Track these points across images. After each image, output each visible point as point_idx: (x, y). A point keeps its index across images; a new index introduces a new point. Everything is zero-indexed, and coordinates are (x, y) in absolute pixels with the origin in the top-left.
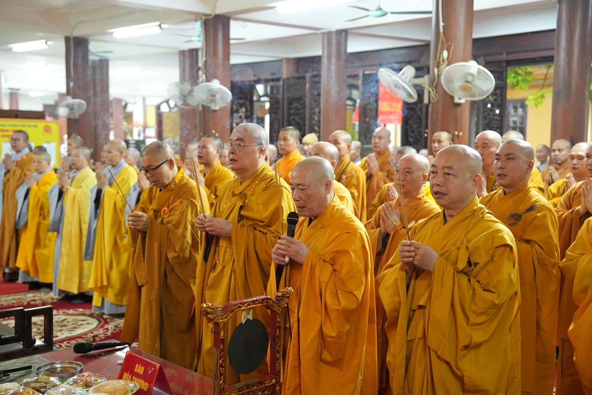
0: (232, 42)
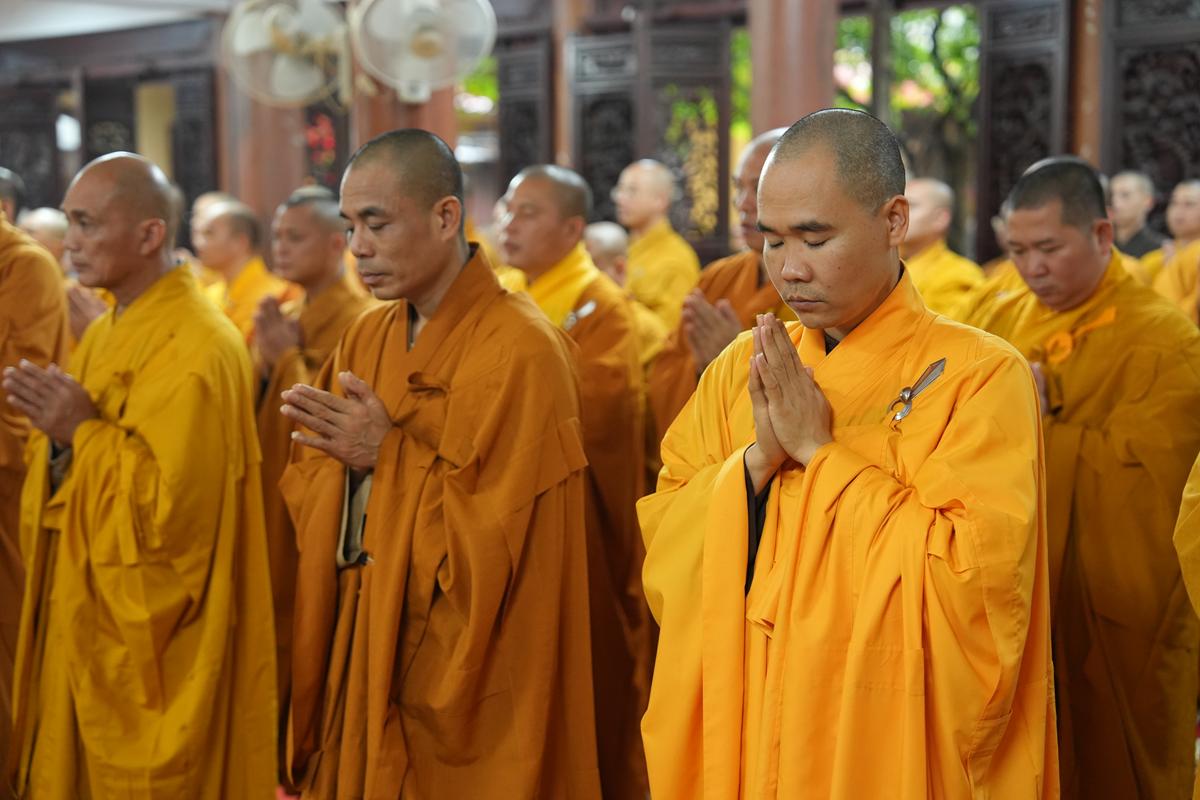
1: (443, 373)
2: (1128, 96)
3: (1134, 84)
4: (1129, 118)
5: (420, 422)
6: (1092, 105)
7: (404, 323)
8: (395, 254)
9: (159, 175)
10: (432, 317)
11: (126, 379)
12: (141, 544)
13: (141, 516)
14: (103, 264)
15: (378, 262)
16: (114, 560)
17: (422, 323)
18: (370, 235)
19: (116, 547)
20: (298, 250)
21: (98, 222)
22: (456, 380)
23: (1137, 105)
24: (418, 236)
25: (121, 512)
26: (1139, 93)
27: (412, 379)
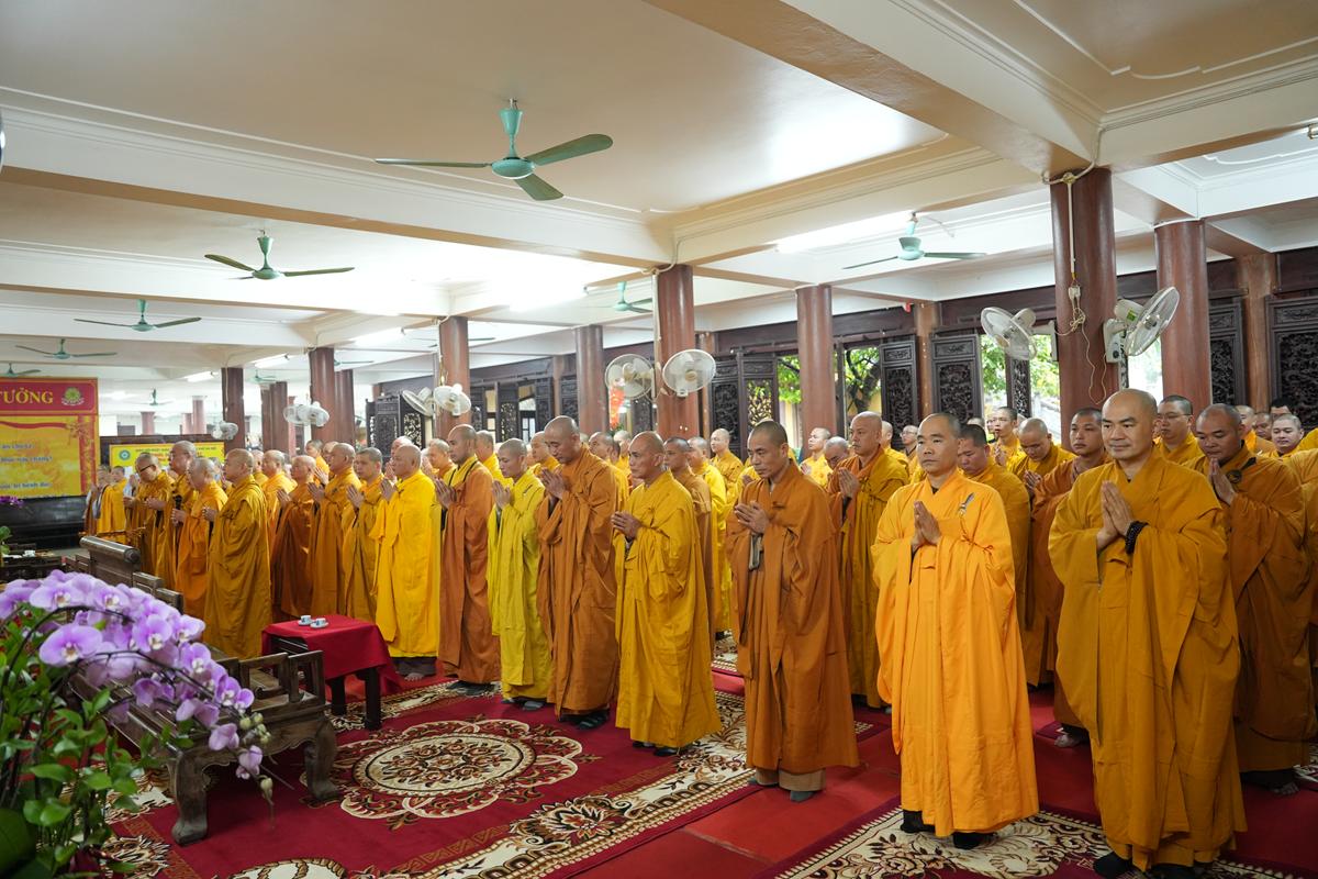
0: (471, 344)
1: (784, 501)
2: (942, 383)
3: (944, 378)
4: (943, 391)
5: (777, 517)
6: (928, 386)
7: (767, 486)
8: (769, 463)
9: (659, 437)
10: (777, 483)
11: (652, 511)
12: (666, 565)
13: (665, 554)
14: (642, 470)
15: (762, 466)
16: (656, 572)
17: (773, 486)
18: (759, 457)
19: (656, 567)
20: (672, 458)
21: (641, 456)
22: (789, 504)
23: (946, 386)
24: (776, 456)
25: (658, 554)
26: (946, 382)
27: (774, 503)
